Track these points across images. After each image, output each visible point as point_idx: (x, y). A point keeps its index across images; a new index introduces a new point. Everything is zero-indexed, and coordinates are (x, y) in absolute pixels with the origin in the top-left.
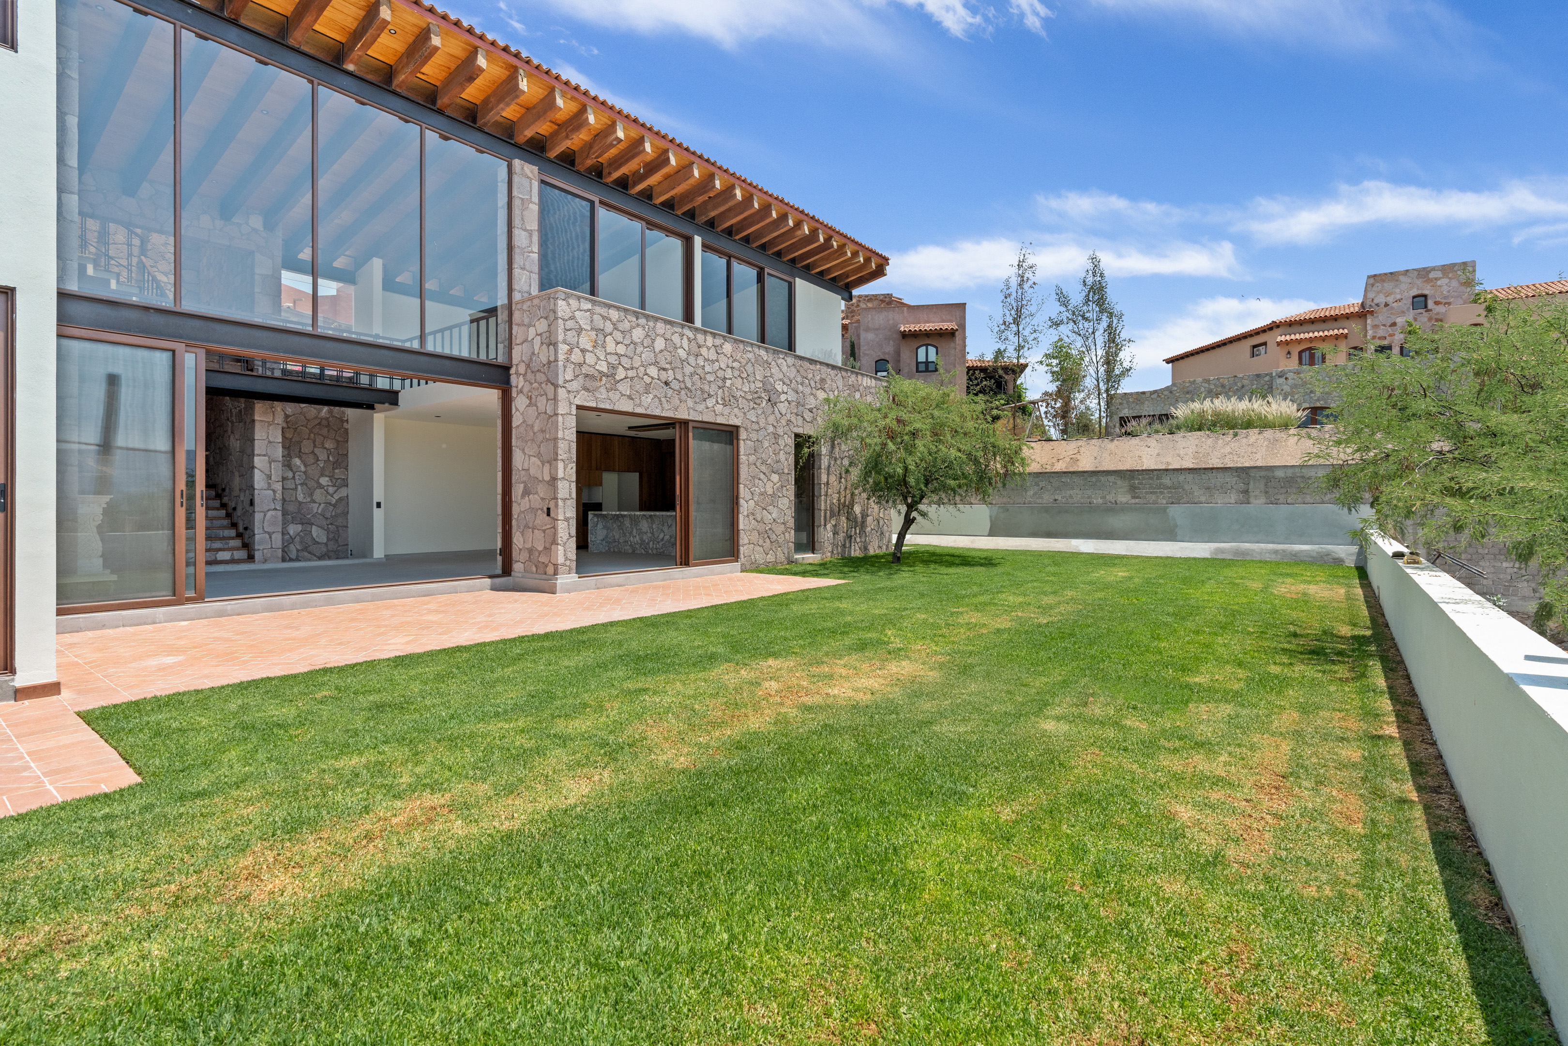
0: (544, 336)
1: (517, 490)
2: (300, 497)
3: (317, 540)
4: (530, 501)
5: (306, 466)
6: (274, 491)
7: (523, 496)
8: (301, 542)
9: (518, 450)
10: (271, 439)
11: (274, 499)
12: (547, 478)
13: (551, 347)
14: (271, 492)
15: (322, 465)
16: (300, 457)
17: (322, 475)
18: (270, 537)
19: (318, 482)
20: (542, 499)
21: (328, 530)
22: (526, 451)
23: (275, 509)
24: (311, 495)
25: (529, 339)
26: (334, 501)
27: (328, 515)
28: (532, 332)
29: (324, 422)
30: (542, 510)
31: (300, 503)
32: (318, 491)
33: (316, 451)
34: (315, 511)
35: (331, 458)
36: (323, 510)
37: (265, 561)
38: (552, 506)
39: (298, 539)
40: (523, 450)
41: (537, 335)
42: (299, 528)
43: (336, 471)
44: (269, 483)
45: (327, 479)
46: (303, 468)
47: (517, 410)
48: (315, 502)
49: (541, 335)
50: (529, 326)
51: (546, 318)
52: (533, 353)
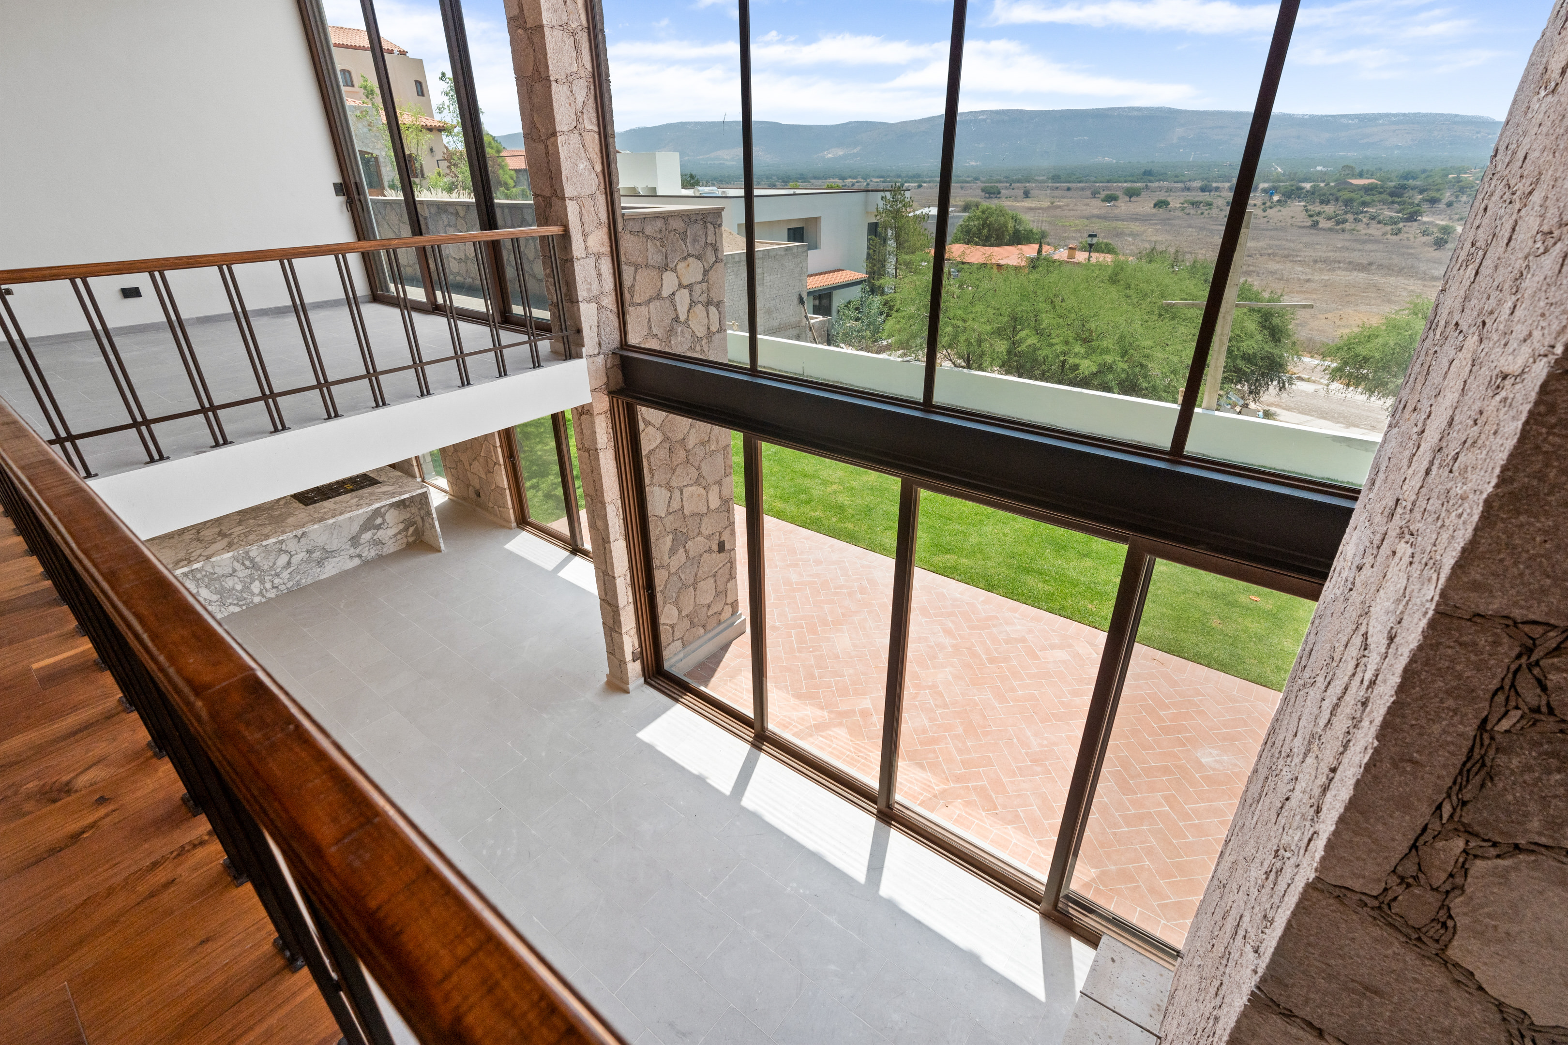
0: (698, 289)
1: (661, 547)
4: (686, 552)
7: (673, 551)
9: (656, 489)
12: (715, 503)
13: (713, 310)
20: (709, 537)
22: (674, 483)
25: (665, 294)
28: (669, 282)
30: (710, 551)
38: (725, 537)
40: (669, 487)
41: (681, 286)
47: (648, 423)
49: (690, 287)
50: (665, 268)
51: (699, 257)
52: (676, 319)
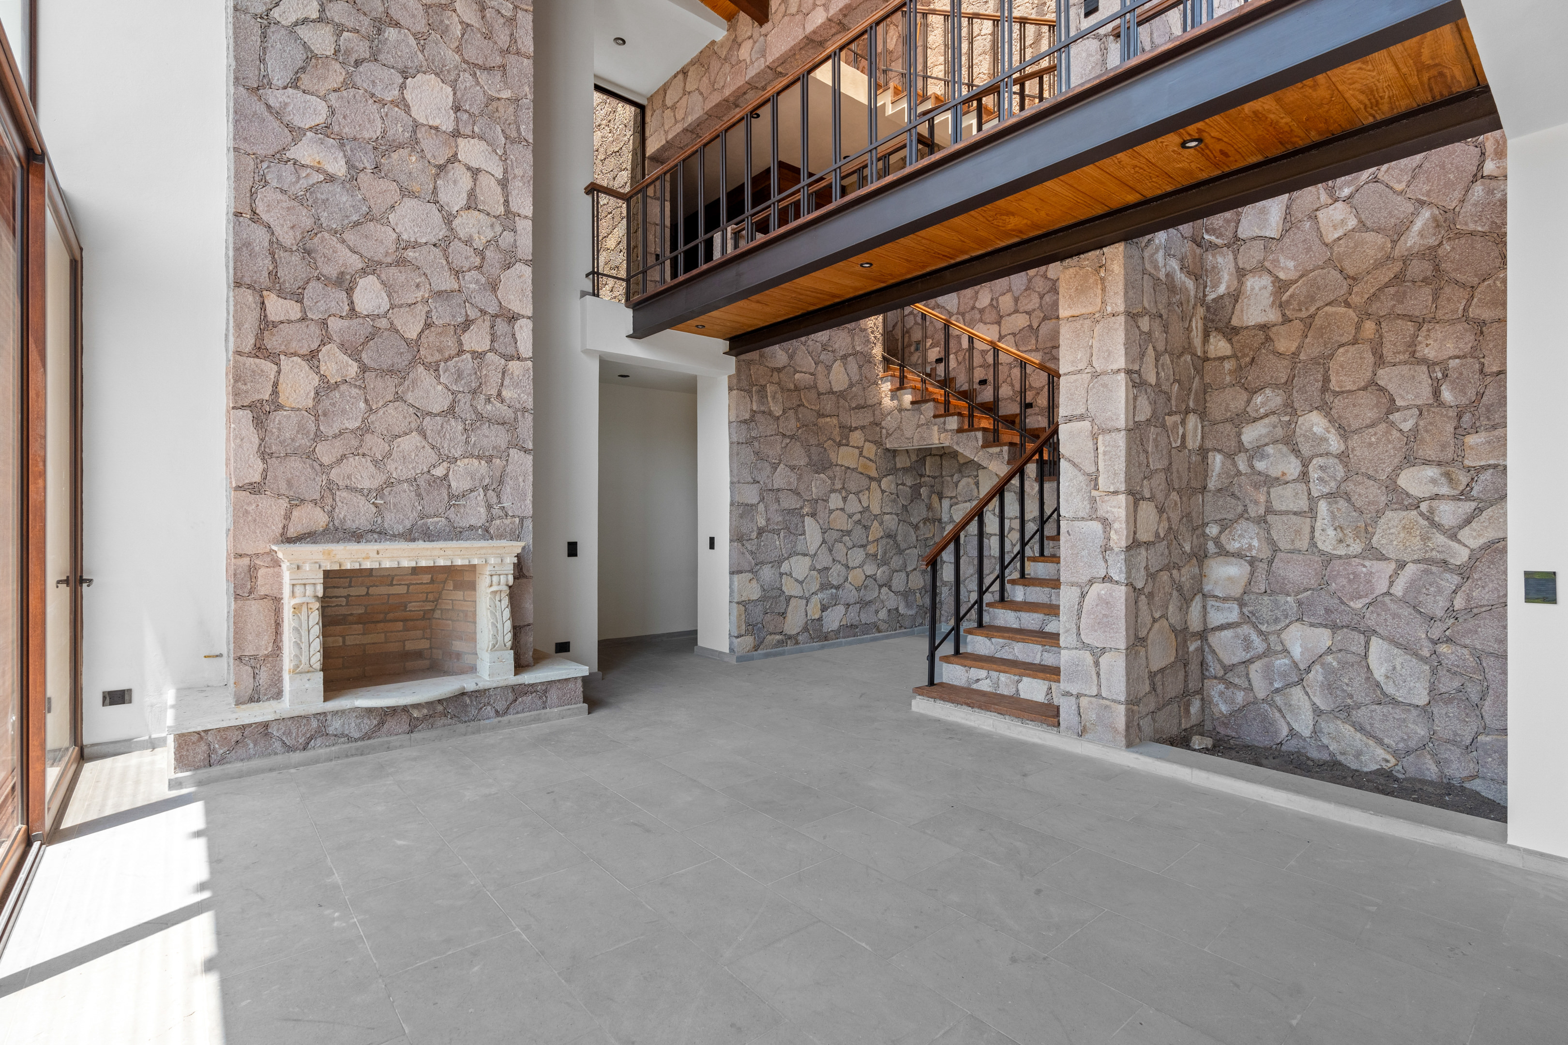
2: (1327, 540)
3: (1390, 689)
5: (1344, 432)
6: (1106, 523)
8: (1329, 687)
10: (1098, 365)
11: (1106, 549)
14: (1096, 526)
15: (1407, 426)
16: (1325, 408)
17: (1410, 460)
18: (1097, 664)
19: (1392, 487)
21: (1436, 665)
23: (1106, 579)
24: (1366, 532)
26: (1461, 555)
27: (1438, 607)
29: (1419, 268)
31: (1328, 559)
32: (1393, 519)
33: (1385, 376)
34: (1382, 586)
35: (1447, 395)
36: (1413, 586)
37: (1082, 733)
39: (1317, 675)
42: (1323, 638)
43: (1472, 440)
44: (1093, 500)
45: (1431, 472)
46: (1335, 444)
48: (1382, 558)
